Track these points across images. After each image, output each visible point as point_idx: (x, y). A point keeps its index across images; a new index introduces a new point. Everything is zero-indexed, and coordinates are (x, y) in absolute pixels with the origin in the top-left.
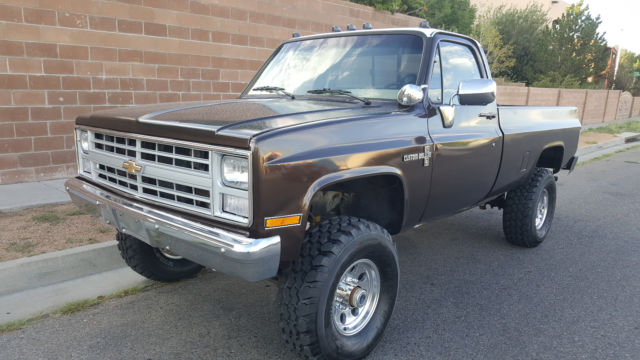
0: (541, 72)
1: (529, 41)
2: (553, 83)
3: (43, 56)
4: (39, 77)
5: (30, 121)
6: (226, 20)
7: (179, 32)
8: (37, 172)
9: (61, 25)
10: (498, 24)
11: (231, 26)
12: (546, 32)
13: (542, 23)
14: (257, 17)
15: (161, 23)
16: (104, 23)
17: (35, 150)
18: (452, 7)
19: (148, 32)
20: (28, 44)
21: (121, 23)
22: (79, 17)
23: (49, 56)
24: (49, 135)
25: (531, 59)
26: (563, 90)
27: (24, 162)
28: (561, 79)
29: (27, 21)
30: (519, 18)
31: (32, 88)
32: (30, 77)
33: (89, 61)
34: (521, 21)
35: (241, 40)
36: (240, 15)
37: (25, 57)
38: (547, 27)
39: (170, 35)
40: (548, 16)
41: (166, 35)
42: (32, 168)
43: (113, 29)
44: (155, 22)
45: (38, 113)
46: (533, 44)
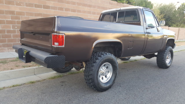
0: (174, 23)
1: (170, 14)
2: (177, 26)
3: (11, 14)
4: (9, 20)
5: (6, 34)
6: (69, 5)
7: (54, 8)
8: (8, 49)
9: (16, 5)
10: (160, 9)
11: (71, 6)
12: (175, 11)
13: (174, 8)
14: (79, 4)
15: (48, 5)
16: (30, 5)
17: (8, 42)
18: (146, 4)
19: (44, 8)
20: (5, 11)
21: (35, 5)
22: (22, 3)
23: (12, 14)
24: (12, 38)
25: (171, 19)
26: (180, 28)
27: (4, 46)
28: (180, 25)
29: (5, 4)
30: (167, 7)
31: (7, 24)
32: (6, 20)
33: (25, 16)
34: (167, 8)
35: (74, 11)
36: (74, 3)
37: (5, 14)
38: (175, 9)
39: (51, 9)
40: (176, 7)
41: (50, 9)
42: (6, 48)
43: (33, 7)
44: (46, 5)
45: (9, 31)
46: (171, 15)
